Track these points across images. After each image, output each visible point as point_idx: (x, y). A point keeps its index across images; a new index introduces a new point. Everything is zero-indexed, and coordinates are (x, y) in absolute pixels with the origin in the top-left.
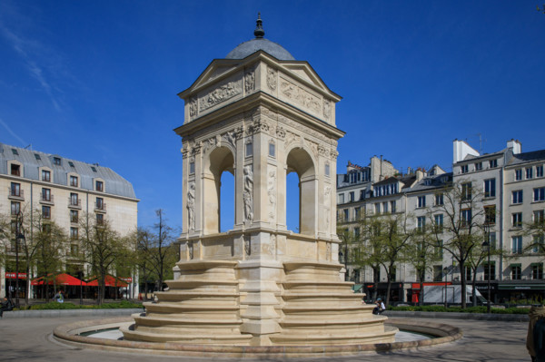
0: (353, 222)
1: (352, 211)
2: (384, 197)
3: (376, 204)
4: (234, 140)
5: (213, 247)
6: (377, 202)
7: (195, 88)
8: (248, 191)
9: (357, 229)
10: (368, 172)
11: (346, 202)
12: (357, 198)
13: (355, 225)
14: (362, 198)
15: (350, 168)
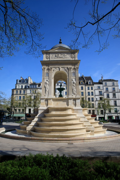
0: (23, 95)
1: (22, 91)
2: (33, 88)
3: (30, 90)
4: (67, 70)
5: (57, 102)
6: (31, 89)
7: (50, 51)
8: (74, 86)
9: (24, 97)
10: (27, 81)
11: (20, 88)
12: (24, 87)
13: (23, 96)
14: (25, 88)
15: (22, 79)
